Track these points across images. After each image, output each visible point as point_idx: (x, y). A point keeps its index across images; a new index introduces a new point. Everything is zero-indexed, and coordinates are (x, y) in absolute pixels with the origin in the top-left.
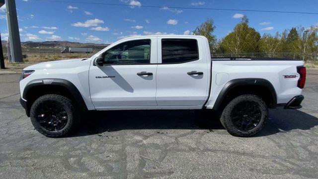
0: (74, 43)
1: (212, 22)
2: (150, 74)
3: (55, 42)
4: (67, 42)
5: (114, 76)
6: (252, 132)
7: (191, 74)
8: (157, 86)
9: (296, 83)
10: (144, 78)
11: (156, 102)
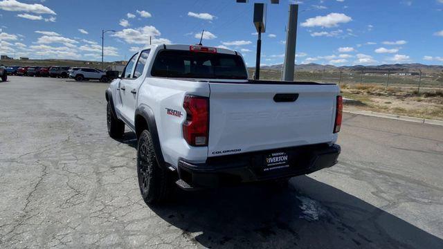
0: (431, 66)
3: (397, 65)
4: (418, 66)
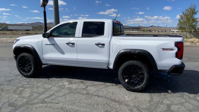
1: (195, 7)
2: (73, 44)
5: (54, 44)
6: (138, 89)
7: (97, 45)
8: (77, 52)
9: (174, 55)
10: (70, 46)
11: (78, 62)
